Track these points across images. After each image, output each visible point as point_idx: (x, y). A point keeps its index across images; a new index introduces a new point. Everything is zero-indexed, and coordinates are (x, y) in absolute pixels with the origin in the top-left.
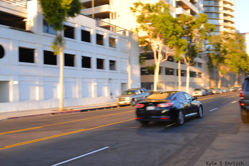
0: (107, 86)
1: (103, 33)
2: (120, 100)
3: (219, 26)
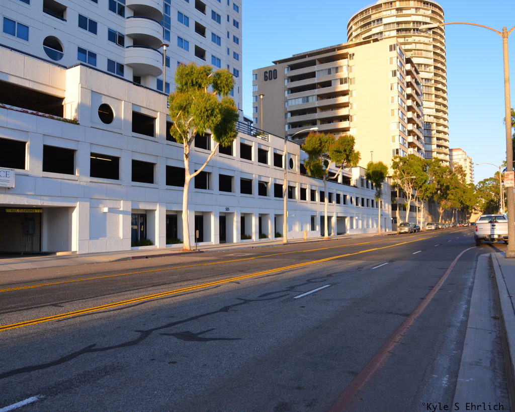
3: (432, 152)
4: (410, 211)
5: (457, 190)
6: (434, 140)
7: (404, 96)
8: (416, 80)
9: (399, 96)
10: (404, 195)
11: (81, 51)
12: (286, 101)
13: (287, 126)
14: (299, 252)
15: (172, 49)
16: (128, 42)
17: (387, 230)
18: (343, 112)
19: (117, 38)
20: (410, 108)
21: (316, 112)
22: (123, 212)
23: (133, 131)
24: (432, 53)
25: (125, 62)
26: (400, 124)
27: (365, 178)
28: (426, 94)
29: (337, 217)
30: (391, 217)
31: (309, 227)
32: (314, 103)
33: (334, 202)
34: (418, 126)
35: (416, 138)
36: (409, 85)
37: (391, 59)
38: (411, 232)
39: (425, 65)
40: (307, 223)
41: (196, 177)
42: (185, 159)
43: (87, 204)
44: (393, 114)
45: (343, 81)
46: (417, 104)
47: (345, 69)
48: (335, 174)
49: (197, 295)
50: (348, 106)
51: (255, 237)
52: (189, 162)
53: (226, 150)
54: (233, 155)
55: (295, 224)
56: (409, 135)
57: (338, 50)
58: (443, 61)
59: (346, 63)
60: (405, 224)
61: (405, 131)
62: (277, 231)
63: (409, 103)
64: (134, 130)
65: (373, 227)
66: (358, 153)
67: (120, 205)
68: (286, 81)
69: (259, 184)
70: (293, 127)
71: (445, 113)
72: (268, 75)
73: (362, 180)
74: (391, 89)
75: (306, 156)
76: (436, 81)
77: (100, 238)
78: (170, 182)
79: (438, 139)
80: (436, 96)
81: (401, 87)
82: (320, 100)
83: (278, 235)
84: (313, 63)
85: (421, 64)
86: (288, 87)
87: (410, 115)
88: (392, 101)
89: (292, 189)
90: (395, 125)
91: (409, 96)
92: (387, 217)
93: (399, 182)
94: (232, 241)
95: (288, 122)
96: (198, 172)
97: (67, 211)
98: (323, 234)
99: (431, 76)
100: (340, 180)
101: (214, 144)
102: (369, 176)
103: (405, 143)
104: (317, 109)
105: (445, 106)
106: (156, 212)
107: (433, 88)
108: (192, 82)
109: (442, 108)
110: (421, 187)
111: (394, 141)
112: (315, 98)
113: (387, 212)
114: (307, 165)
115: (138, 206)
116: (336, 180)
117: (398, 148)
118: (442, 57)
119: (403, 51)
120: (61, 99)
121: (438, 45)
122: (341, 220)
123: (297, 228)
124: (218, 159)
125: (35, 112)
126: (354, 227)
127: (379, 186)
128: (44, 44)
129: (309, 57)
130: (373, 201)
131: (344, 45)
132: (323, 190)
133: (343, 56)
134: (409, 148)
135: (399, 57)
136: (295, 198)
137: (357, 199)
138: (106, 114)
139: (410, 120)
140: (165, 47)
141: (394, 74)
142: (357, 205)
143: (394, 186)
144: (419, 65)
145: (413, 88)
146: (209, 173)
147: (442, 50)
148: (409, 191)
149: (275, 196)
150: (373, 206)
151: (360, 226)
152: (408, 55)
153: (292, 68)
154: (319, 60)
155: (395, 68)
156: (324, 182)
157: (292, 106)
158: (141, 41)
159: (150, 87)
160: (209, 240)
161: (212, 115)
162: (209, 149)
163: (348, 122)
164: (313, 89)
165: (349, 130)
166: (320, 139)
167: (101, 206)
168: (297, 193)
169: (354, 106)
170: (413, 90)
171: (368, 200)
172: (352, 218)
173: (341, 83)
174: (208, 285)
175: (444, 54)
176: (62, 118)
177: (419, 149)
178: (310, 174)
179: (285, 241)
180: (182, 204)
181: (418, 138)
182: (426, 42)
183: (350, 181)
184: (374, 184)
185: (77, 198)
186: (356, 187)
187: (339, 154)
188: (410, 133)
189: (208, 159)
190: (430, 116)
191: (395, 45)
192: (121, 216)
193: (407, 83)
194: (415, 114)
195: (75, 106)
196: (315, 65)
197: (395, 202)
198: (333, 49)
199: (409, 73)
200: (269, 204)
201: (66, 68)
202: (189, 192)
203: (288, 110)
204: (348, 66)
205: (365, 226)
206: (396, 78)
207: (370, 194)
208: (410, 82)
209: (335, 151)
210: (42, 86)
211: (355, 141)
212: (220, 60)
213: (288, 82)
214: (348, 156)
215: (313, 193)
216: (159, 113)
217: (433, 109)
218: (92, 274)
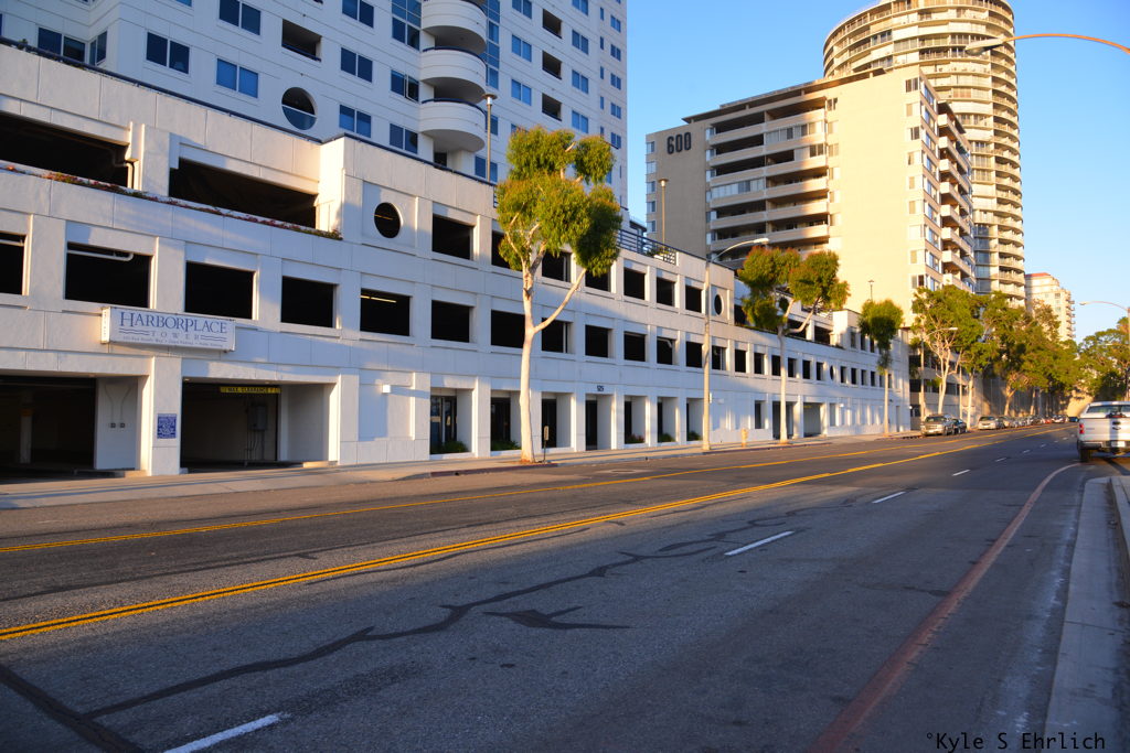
3: (989, 280)
4: (946, 392)
5: (1041, 353)
6: (995, 258)
7: (934, 176)
8: (958, 144)
9: (924, 176)
10: (934, 363)
11: (345, 111)
12: (708, 189)
13: (709, 236)
14: (733, 468)
15: (502, 102)
16: (425, 92)
17: (901, 429)
18: (815, 208)
19: (406, 87)
20: (946, 199)
21: (764, 209)
22: (416, 394)
23: (434, 250)
24: (991, 92)
25: (419, 128)
26: (927, 229)
27: (858, 330)
28: (978, 170)
29: (805, 404)
30: (908, 403)
31: (750, 422)
32: (760, 191)
33: (798, 376)
34: (962, 230)
35: (958, 254)
36: (944, 153)
37: (909, 106)
38: (948, 434)
39: (976, 115)
40: (746, 415)
41: (544, 331)
42: (525, 298)
43: (355, 379)
44: (912, 211)
45: (815, 150)
46: (961, 190)
47: (819, 127)
48: (801, 324)
49: (548, 544)
50: (826, 197)
51: (650, 439)
52: (532, 303)
53: (598, 282)
54: (610, 291)
55: (724, 416)
56: (945, 249)
57: (806, 93)
58: (1012, 106)
59: (822, 117)
60: (936, 419)
61: (936, 242)
62: (691, 429)
63: (945, 187)
64: (436, 248)
65: (873, 422)
66: (845, 285)
67: (411, 379)
68: (708, 153)
69: (658, 342)
70: (720, 238)
71: (1016, 205)
72: (674, 143)
73: (853, 334)
74: (909, 163)
75: (746, 291)
76: (998, 146)
77: (377, 439)
78: (498, 339)
79: (1003, 255)
80: (999, 174)
81: (928, 158)
82: (772, 186)
83: (693, 436)
84: (758, 119)
85: (969, 114)
86: (711, 164)
87: (946, 210)
88: (912, 186)
89: (718, 352)
90: (917, 230)
91: (945, 176)
92: (901, 404)
93: (925, 337)
94: (607, 446)
95: (712, 227)
96: (548, 322)
97: (322, 390)
98: (777, 436)
99: (988, 135)
100: (810, 335)
101: (577, 271)
102: (865, 327)
103: (937, 265)
104: (767, 203)
105: (1016, 192)
106: (473, 393)
107: (993, 159)
108: (538, 160)
109: (1010, 196)
110: (968, 348)
111: (914, 260)
112: (762, 183)
113: (900, 395)
114: (747, 308)
115: (442, 382)
116: (803, 334)
117: (924, 273)
118: (1011, 99)
119: (933, 91)
120: (312, 197)
121: (1003, 76)
122: (811, 409)
123: (728, 423)
124: (585, 297)
125: (268, 220)
126: (838, 423)
127: (885, 345)
128: (284, 102)
129: (750, 107)
130: (873, 374)
131: (817, 82)
132: (777, 353)
133: (816, 105)
134: (944, 273)
135: (924, 101)
136: (724, 368)
137: (842, 369)
138: (387, 220)
139: (947, 221)
140: (489, 99)
141: (915, 134)
142: (843, 381)
143: (916, 345)
144: (963, 115)
145: (953, 160)
146: (568, 324)
147: (1009, 85)
148: (945, 355)
149: (688, 365)
150: (873, 384)
151: (849, 422)
152: (943, 97)
153: (720, 128)
154: (769, 112)
155: (917, 123)
156: (780, 338)
157: (719, 199)
158: (448, 91)
159: (463, 172)
160: (567, 444)
161: (573, 218)
162: (568, 279)
163: (824, 226)
164: (759, 166)
165: (827, 242)
166: (772, 260)
167: (378, 381)
168: (729, 359)
169: (838, 196)
170: (953, 163)
171: (863, 371)
172: (832, 406)
173: (813, 154)
174: (567, 526)
175: (1013, 94)
176: (313, 230)
177: (964, 276)
178: (753, 324)
179: (706, 448)
180: (520, 378)
181: (963, 255)
182: (978, 72)
183: (829, 337)
184: (876, 342)
185: (337, 369)
186: (841, 348)
187: (807, 286)
188: (947, 244)
189: (567, 298)
190: (985, 212)
191: (916, 80)
192: (412, 400)
193: (941, 151)
194: (957, 210)
195: (336, 206)
196: (763, 121)
197: (917, 377)
198: (796, 92)
199: (943, 131)
200: (677, 380)
201: (320, 142)
202: (531, 358)
203: (712, 206)
204: (826, 122)
205: (858, 421)
206: (918, 142)
207: (868, 361)
208: (947, 149)
209: (801, 281)
210: (282, 175)
211: (839, 262)
212: (587, 119)
213: (712, 155)
214: (825, 291)
215: (758, 359)
216: (478, 217)
217: (991, 198)
218: (364, 502)
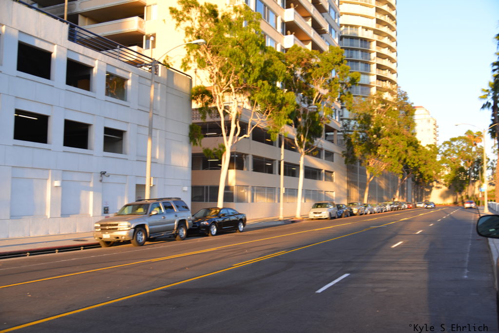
0: (94, 190)
1: (90, 60)
2: (102, 229)
71: (392, 29)
105: (392, 17)
190: (367, 29)
217: (372, 18)
